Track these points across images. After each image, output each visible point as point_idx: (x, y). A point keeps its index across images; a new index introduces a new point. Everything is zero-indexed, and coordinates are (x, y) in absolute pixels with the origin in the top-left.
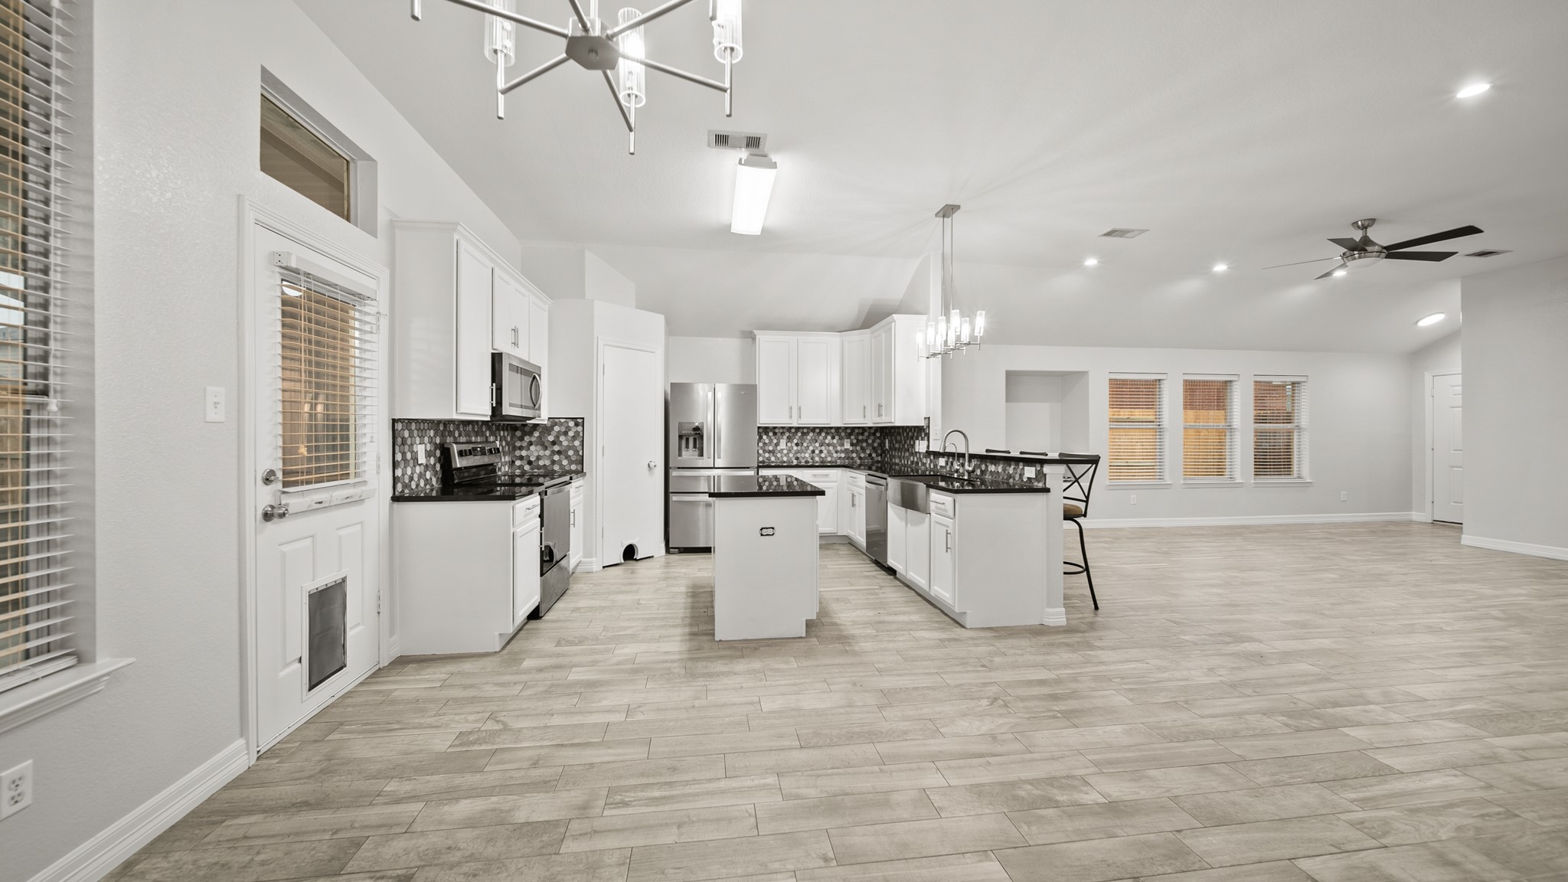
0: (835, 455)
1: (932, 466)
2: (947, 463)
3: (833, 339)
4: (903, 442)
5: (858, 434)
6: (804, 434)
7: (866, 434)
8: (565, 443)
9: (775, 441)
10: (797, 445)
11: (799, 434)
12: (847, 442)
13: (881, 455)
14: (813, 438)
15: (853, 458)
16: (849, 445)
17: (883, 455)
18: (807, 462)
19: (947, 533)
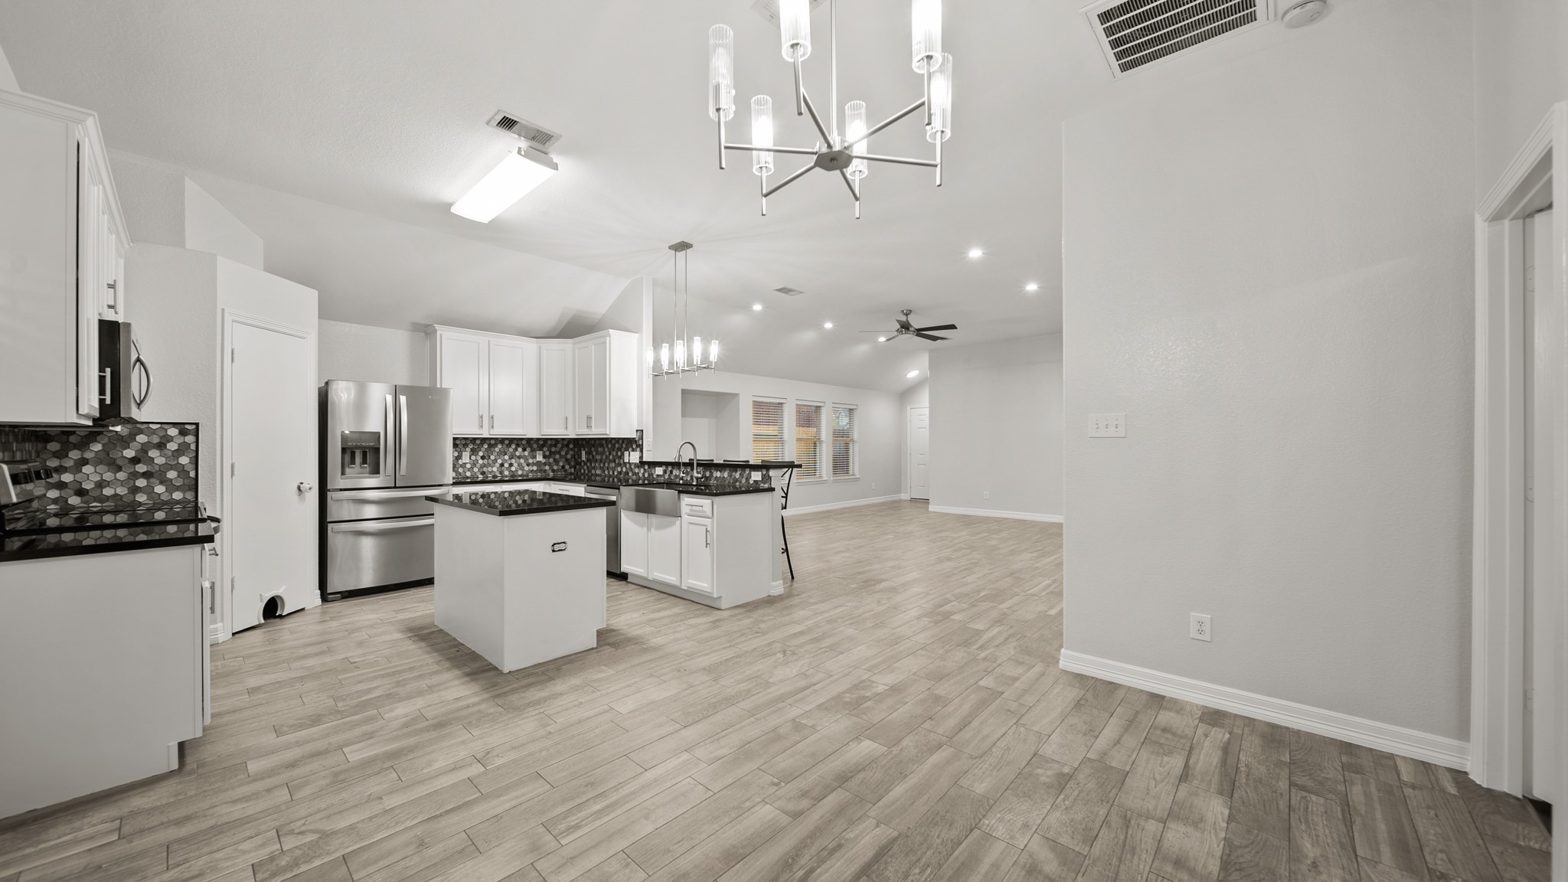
0: (526, 468)
1: (646, 475)
2: (665, 472)
3: (530, 345)
4: (607, 454)
5: (551, 446)
6: (491, 446)
7: (559, 445)
8: (160, 461)
9: (456, 454)
10: (483, 458)
11: (486, 446)
12: (539, 454)
13: (575, 468)
14: (502, 450)
15: (545, 471)
16: (542, 457)
17: (578, 467)
18: (495, 477)
19: (707, 531)
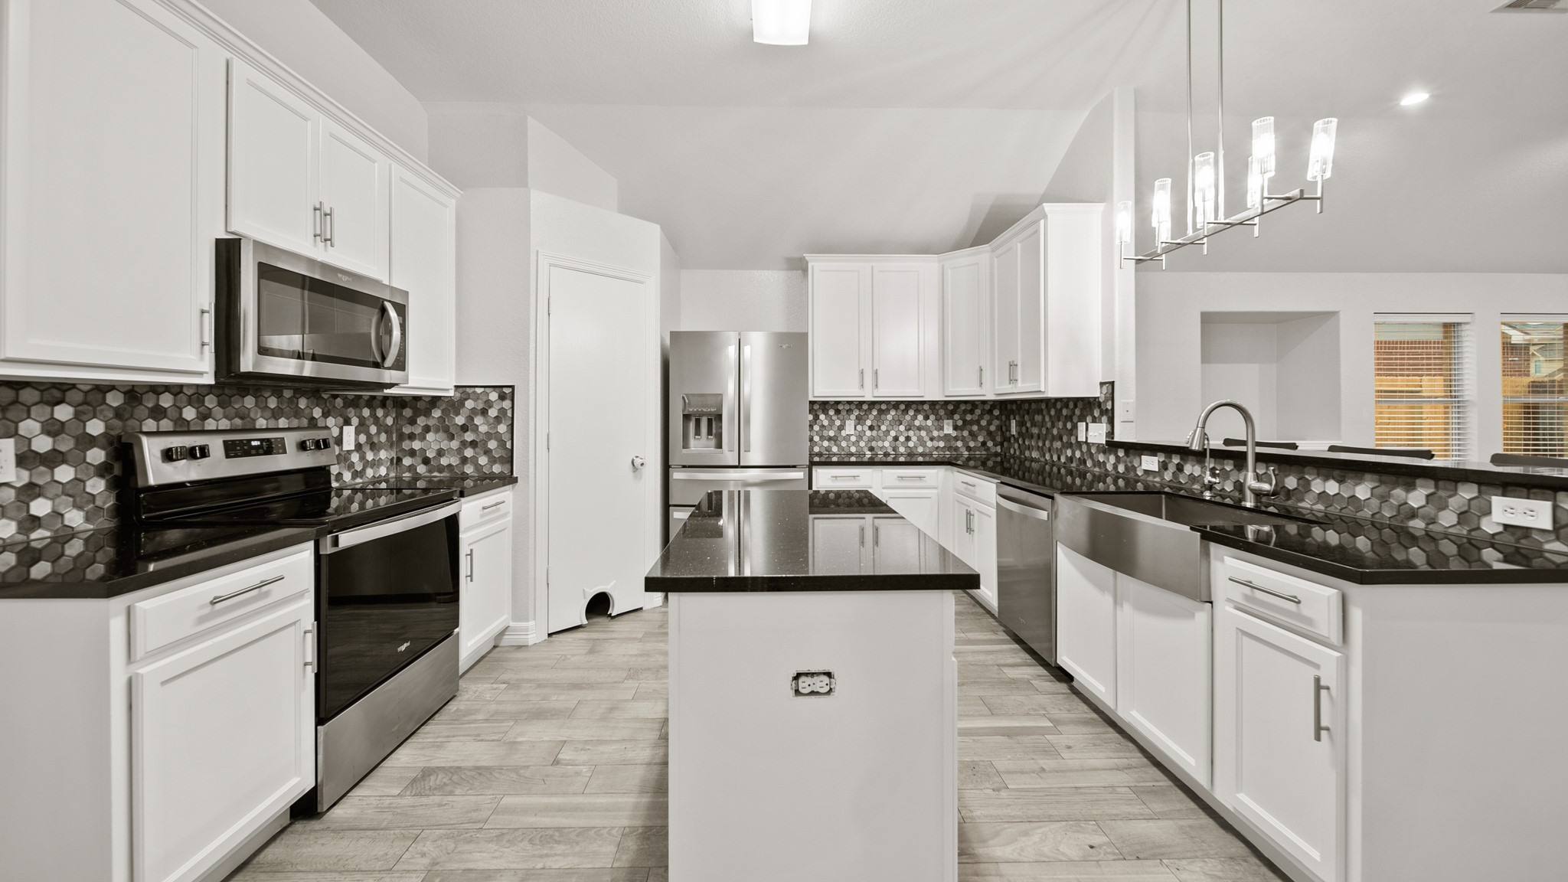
0: (929, 444)
1: (1121, 469)
2: (1164, 466)
3: (927, 266)
4: (1049, 425)
5: (965, 412)
6: (881, 412)
7: (978, 412)
8: (483, 429)
9: (838, 423)
10: (871, 428)
11: (875, 412)
12: (948, 424)
13: (1002, 444)
14: (896, 418)
15: (956, 449)
16: (951, 428)
17: (1006, 444)
18: (886, 454)
19: (1317, 686)
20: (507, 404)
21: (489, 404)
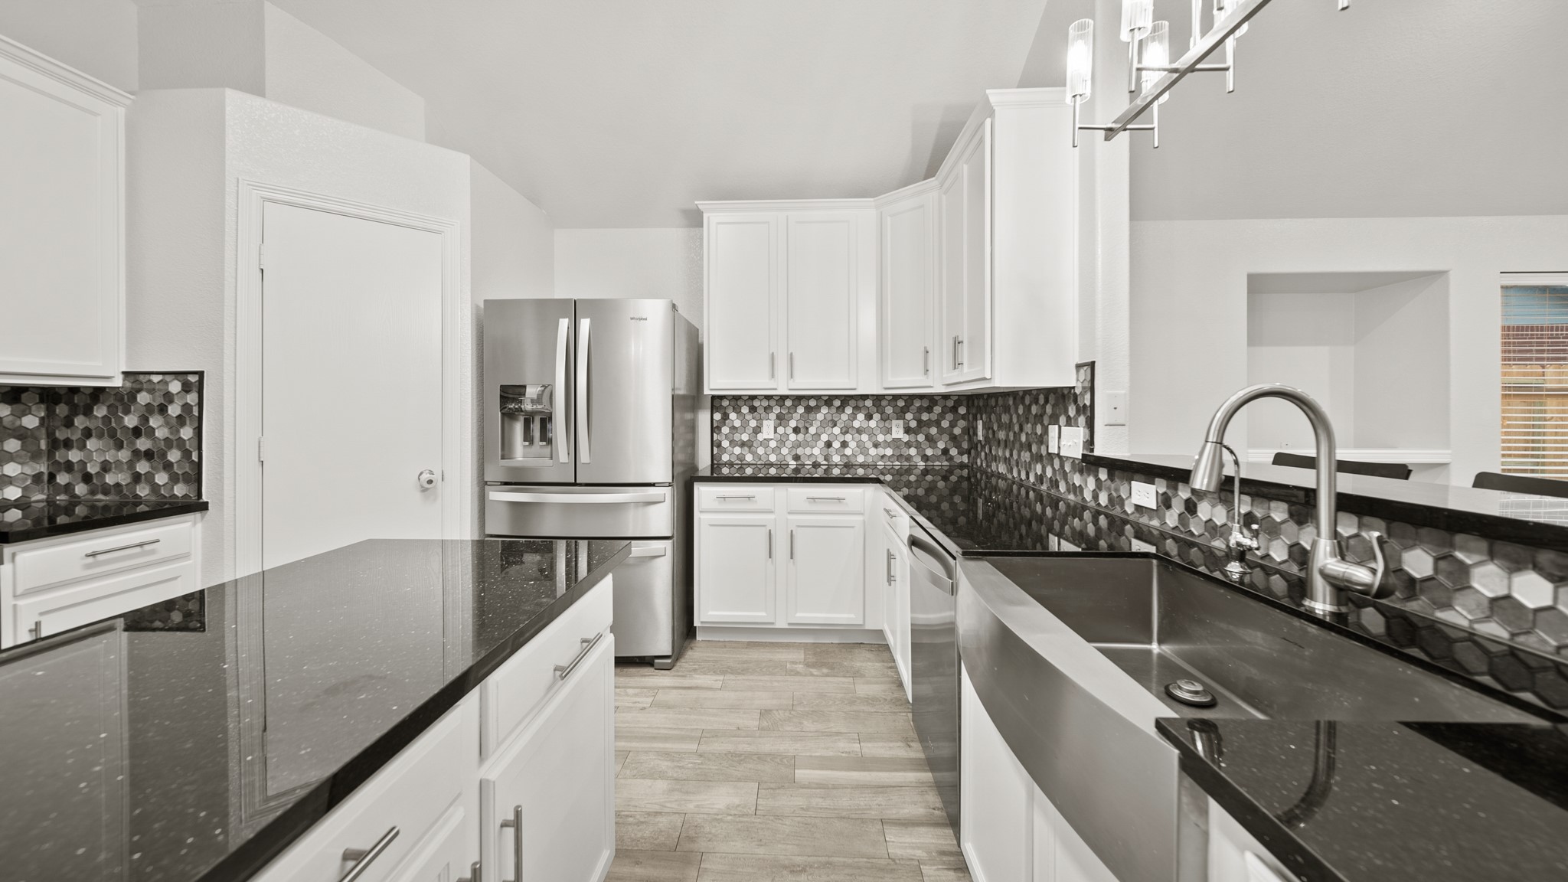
0: (873, 451)
1: (1103, 499)
2: (1166, 502)
3: (862, 213)
4: (1017, 428)
5: (920, 410)
6: (809, 410)
7: (938, 409)
9: (753, 423)
10: (796, 430)
11: (801, 410)
12: (897, 426)
13: (969, 453)
14: (829, 417)
15: (909, 458)
16: (902, 431)
18: (816, 465)
20: (192, 398)
21: (169, 397)
